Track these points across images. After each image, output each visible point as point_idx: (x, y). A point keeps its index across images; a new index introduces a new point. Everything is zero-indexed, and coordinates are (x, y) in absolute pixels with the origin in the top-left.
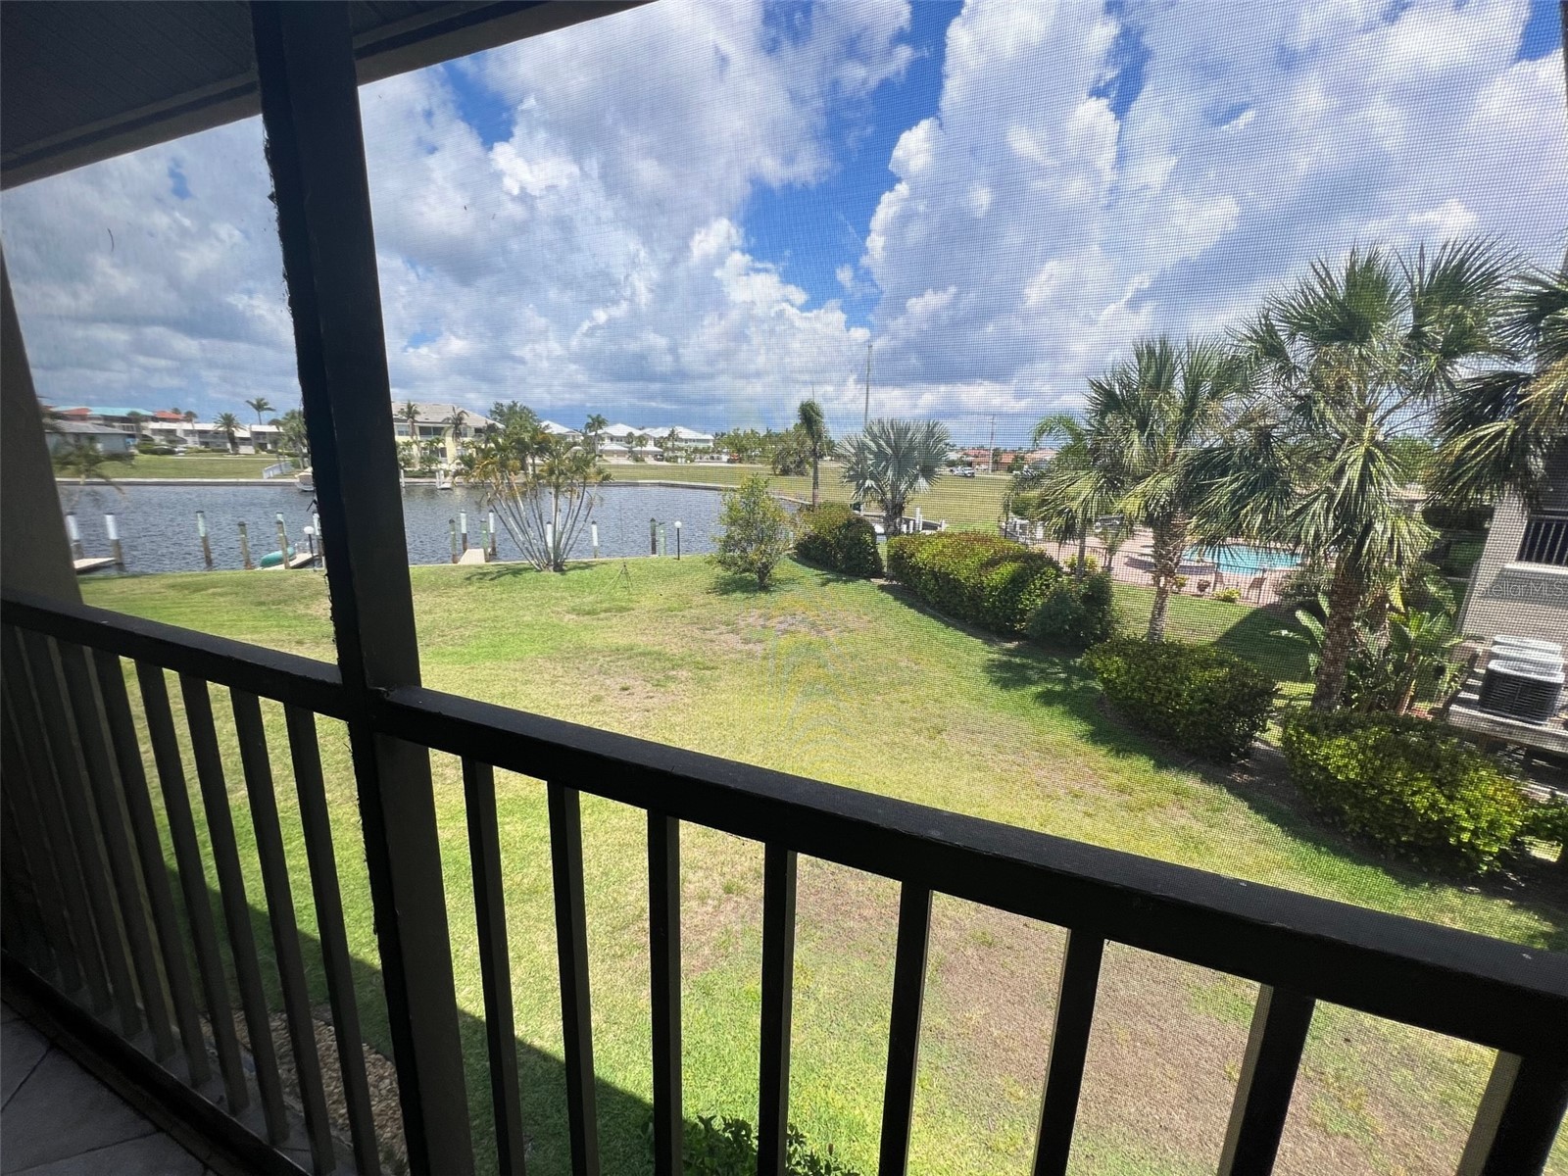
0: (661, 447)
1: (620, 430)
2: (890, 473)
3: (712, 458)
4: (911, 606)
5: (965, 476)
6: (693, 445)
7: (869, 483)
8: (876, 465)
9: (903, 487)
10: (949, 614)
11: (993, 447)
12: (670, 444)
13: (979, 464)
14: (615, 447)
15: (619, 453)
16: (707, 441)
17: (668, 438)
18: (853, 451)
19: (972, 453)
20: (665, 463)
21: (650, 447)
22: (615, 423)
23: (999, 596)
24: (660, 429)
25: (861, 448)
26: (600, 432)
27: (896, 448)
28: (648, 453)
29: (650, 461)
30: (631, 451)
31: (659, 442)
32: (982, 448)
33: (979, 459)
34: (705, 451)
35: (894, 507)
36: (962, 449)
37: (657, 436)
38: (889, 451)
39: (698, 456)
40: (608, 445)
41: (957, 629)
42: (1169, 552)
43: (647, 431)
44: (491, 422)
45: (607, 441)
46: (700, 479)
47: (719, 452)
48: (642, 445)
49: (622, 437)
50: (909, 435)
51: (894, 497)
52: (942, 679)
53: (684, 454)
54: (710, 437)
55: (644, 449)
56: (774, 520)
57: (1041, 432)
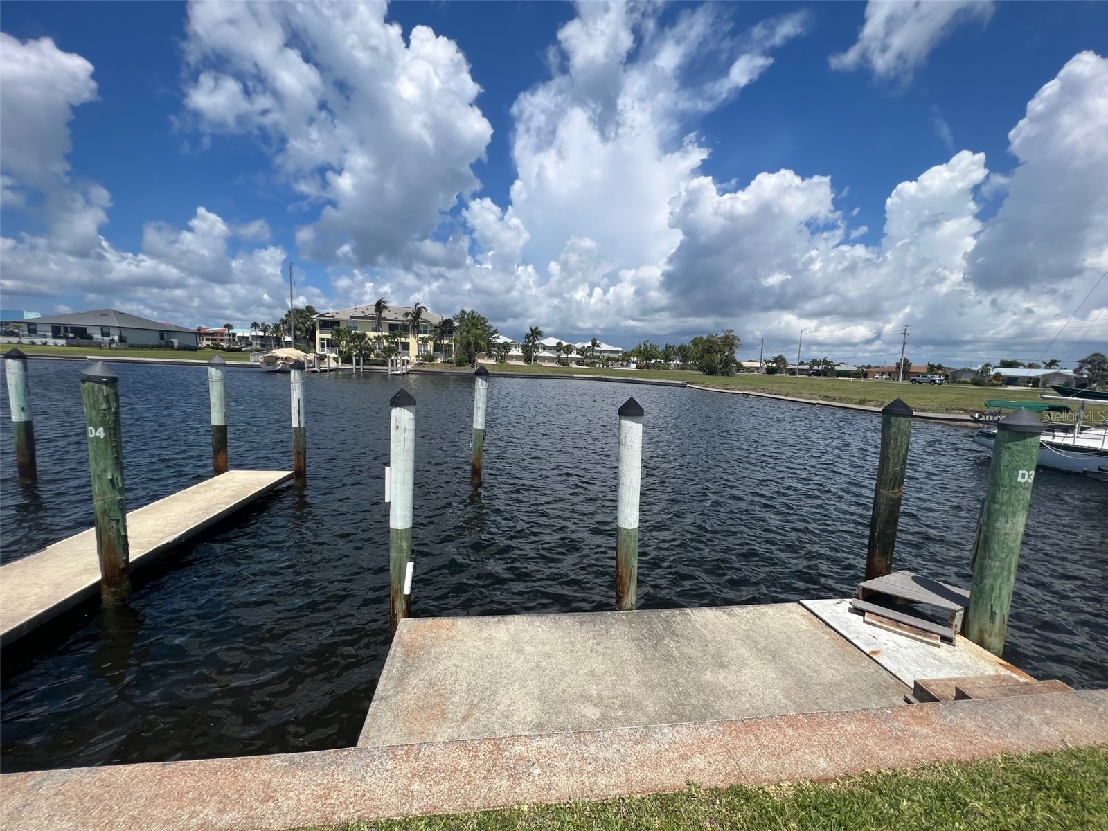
1: (551, 342)
3: (622, 365)
12: (590, 354)
14: (546, 354)
15: (550, 359)
16: (617, 352)
20: (584, 367)
21: (574, 355)
22: (547, 336)
26: (536, 342)
28: (572, 359)
29: (573, 365)
30: (559, 357)
31: (581, 351)
34: (617, 360)
37: (580, 347)
39: (611, 363)
40: (541, 353)
43: (573, 342)
45: (541, 350)
47: (627, 361)
48: (568, 353)
49: (551, 347)
53: (600, 362)
54: (618, 349)
55: (570, 356)
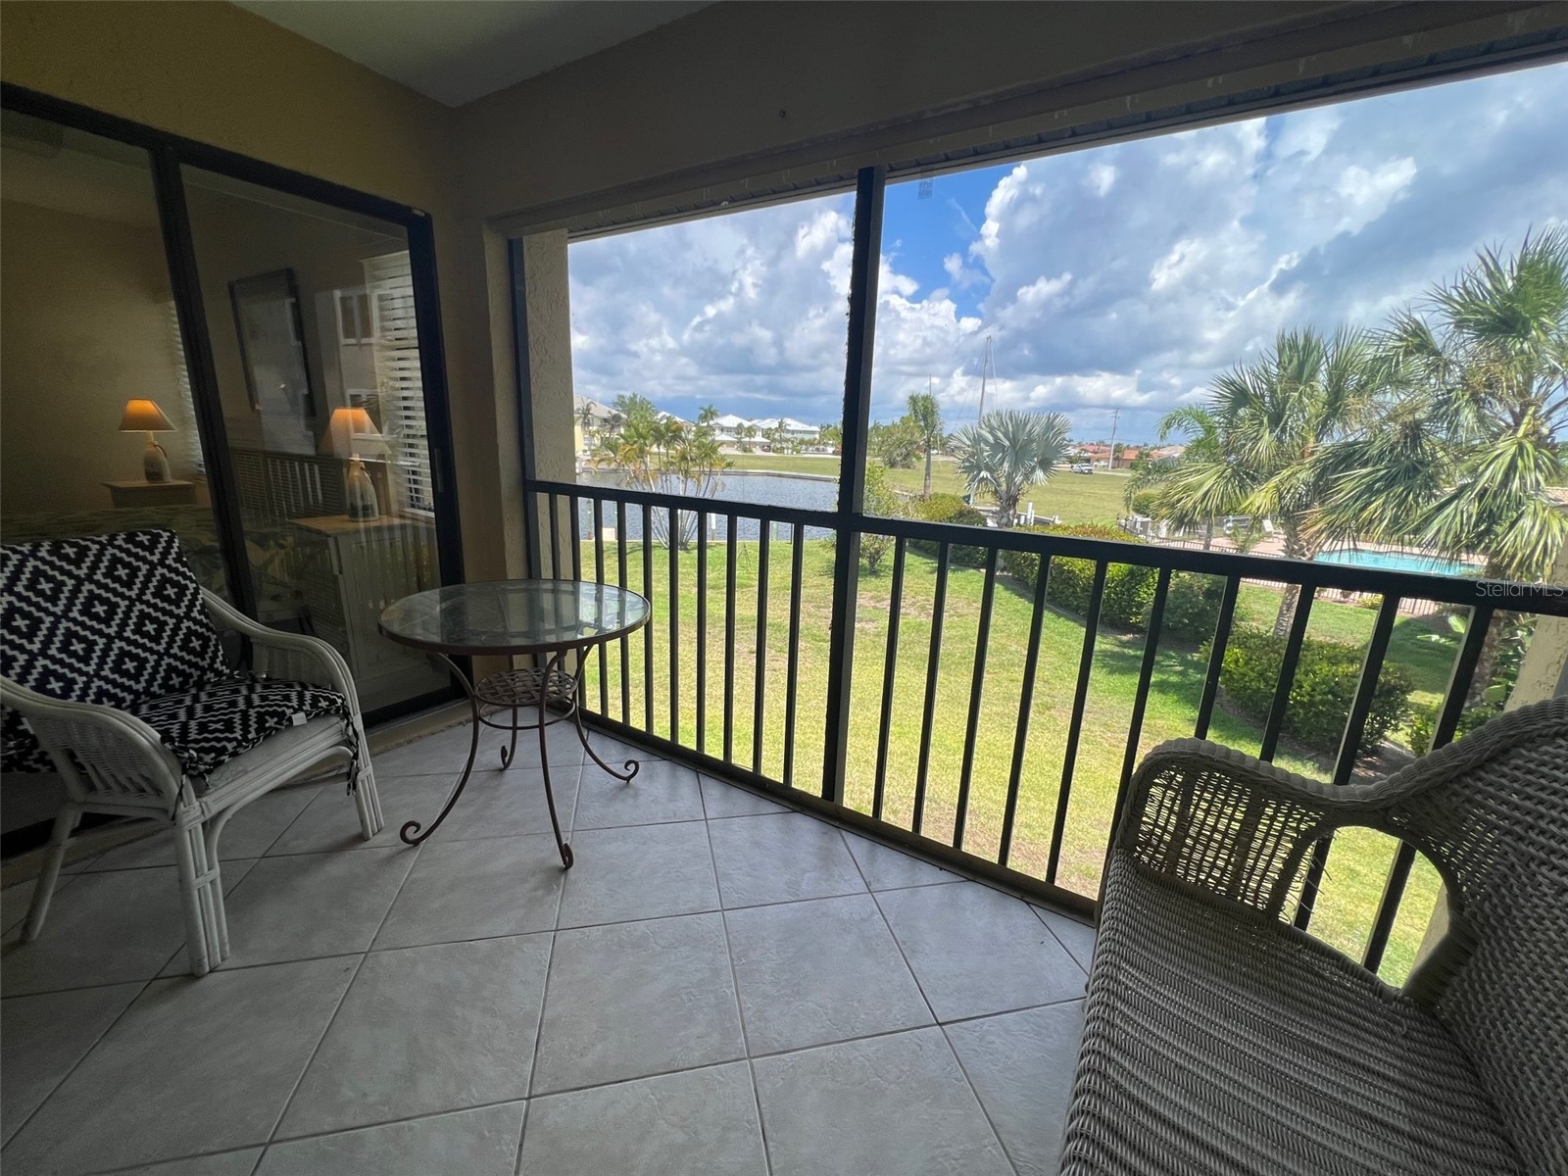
0: (768, 438)
1: (731, 421)
2: (1006, 465)
3: (818, 449)
4: (1021, 596)
5: (1082, 472)
6: (800, 436)
7: (984, 474)
8: (992, 456)
9: (1018, 479)
10: (1061, 606)
11: (1115, 443)
12: (777, 436)
13: (1098, 460)
14: (726, 437)
15: (730, 444)
16: (813, 432)
17: (776, 429)
18: (968, 443)
19: (1091, 448)
20: (771, 454)
21: (759, 438)
22: (725, 414)
23: (1115, 588)
24: (768, 421)
25: (977, 440)
26: (711, 423)
27: (1014, 441)
28: (755, 444)
29: (758, 452)
30: (739, 442)
31: (767, 433)
32: (1102, 443)
33: (1098, 455)
34: (811, 443)
35: (1008, 499)
36: (1080, 444)
37: (765, 427)
38: (1007, 443)
39: (804, 447)
40: (720, 437)
41: (1068, 619)
42: (1302, 547)
43: (755, 422)
44: (614, 412)
45: (717, 432)
46: (805, 469)
47: (824, 444)
48: (750, 436)
49: (732, 428)
50: (1028, 428)
51: (1009, 489)
52: (1051, 663)
53: (790, 446)
54: (816, 429)
55: (752, 439)
56: (889, 508)
57: (1168, 425)
